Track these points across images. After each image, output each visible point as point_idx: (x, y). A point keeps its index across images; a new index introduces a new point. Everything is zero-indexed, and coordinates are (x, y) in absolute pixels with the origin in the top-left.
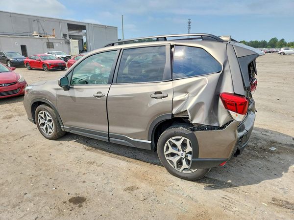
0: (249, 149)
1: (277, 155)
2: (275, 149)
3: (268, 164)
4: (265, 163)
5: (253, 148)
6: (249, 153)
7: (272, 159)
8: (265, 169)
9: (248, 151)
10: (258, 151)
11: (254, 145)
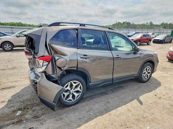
0: (35, 103)
1: (15, 108)
2: (17, 115)
3: (20, 99)
4: (22, 99)
5: (33, 105)
6: (33, 101)
7: (18, 104)
8: (21, 96)
9: (35, 101)
10: (29, 105)
11: (34, 108)
